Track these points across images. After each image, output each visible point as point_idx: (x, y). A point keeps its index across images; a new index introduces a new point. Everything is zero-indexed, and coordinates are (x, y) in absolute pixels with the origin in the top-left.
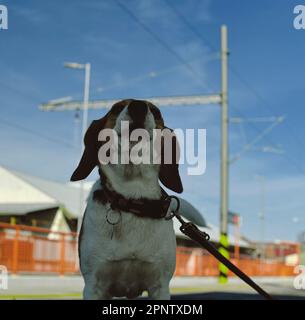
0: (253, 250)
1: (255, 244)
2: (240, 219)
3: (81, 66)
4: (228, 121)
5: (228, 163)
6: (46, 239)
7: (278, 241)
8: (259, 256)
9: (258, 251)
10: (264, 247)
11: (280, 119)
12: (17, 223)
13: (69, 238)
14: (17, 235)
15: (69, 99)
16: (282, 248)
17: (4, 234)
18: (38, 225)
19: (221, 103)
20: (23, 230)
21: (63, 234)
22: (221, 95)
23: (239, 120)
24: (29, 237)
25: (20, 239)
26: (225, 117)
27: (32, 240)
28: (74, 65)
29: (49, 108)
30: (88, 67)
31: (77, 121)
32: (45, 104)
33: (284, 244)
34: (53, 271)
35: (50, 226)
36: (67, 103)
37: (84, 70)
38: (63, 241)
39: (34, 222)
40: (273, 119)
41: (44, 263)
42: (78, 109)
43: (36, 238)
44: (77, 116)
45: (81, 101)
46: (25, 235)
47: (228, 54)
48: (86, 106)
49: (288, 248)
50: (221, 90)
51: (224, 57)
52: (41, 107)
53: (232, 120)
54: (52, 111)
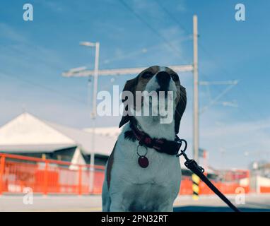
0: (217, 176)
1: (218, 171)
2: (207, 154)
3: (92, 45)
4: (198, 84)
5: (198, 114)
6: (68, 170)
7: (234, 169)
8: (221, 180)
9: (220, 176)
10: (224, 173)
11: (236, 82)
12: (47, 158)
13: (84, 169)
14: (47, 167)
15: (84, 68)
16: (237, 174)
17: (37, 166)
18: (62, 160)
19: (193, 71)
20: (51, 163)
21: (80, 166)
22: (193, 66)
23: (206, 83)
24: (55, 168)
25: (49, 169)
26: (196, 80)
27: (58, 170)
28: (88, 44)
29: (69, 74)
30: (98, 45)
31: (90, 84)
32: (67, 72)
33: (238, 171)
34: (73, 192)
35: (70, 160)
36: (83, 71)
37: (95, 47)
38: (80, 171)
39: (59, 157)
40: (230, 82)
41: (66, 186)
42: (90, 76)
43: (61, 169)
44: (90, 81)
45: (93, 70)
46: (52, 167)
47: (198, 36)
48: (96, 73)
49: (241, 174)
50: (193, 61)
51: (196, 39)
52: (64, 74)
53: (202, 83)
54: (71, 77)
